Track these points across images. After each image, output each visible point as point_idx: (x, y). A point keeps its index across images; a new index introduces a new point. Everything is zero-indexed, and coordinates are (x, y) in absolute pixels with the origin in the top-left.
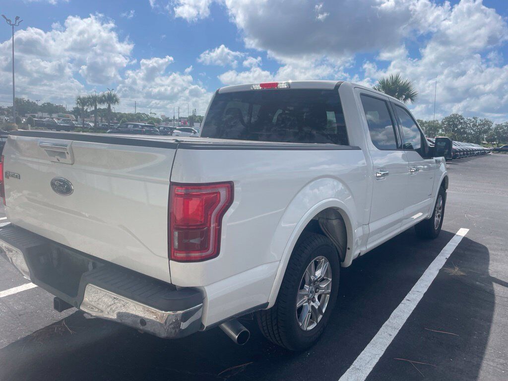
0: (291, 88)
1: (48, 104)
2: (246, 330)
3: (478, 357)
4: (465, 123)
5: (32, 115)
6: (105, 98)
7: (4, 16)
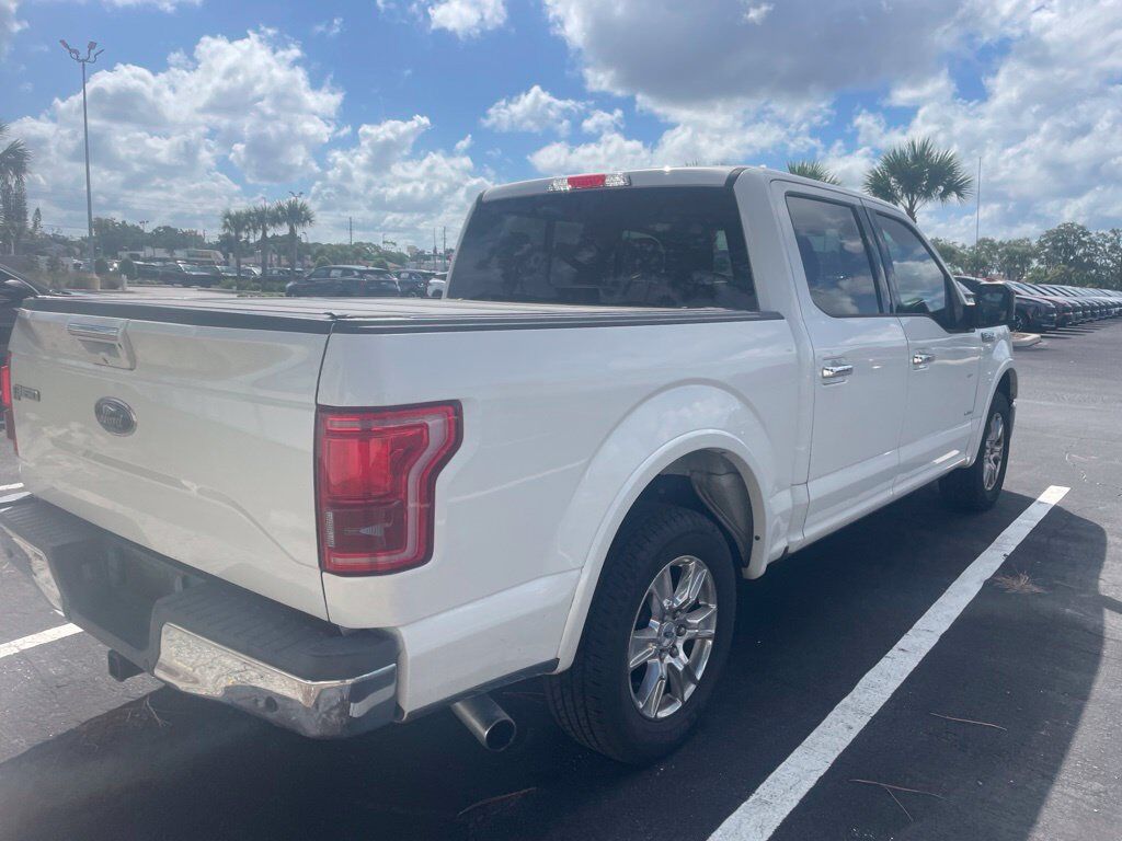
0: (634, 185)
1: (167, 228)
2: (508, 718)
3: (1044, 776)
4: (1092, 242)
5: (131, 255)
6: (283, 213)
7: (63, 42)
